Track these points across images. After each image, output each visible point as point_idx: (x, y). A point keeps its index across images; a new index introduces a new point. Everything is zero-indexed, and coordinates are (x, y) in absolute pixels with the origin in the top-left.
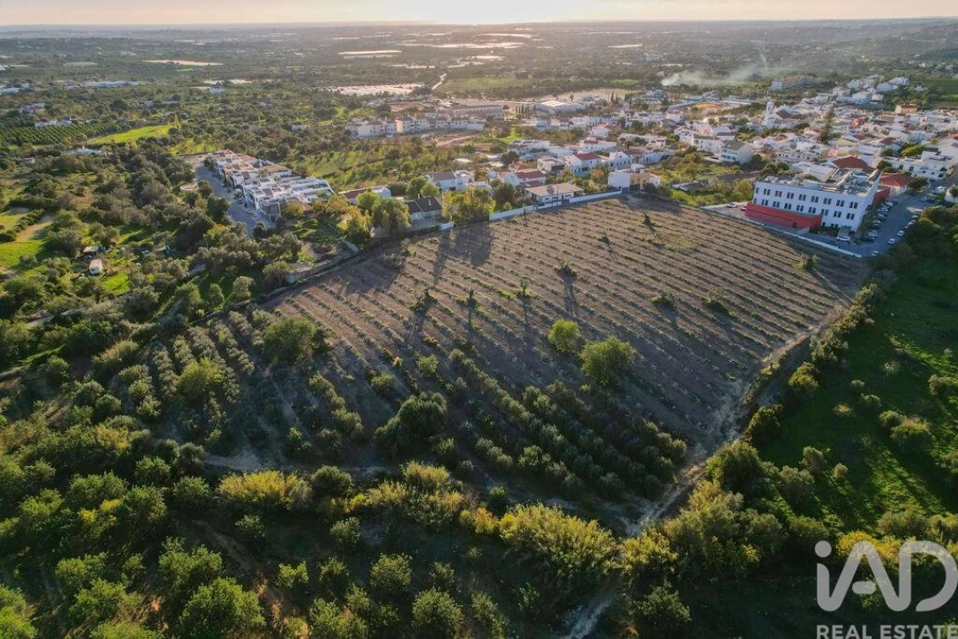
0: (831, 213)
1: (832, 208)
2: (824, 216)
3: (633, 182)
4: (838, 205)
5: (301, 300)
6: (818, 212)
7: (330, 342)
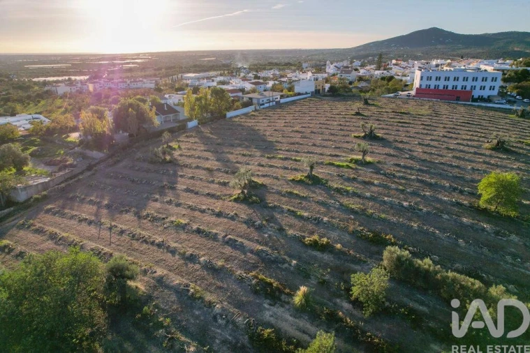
0: (478, 88)
1: (478, 84)
2: (473, 91)
3: (316, 87)
4: (483, 81)
5: (48, 222)
6: (468, 88)
7: (139, 285)
